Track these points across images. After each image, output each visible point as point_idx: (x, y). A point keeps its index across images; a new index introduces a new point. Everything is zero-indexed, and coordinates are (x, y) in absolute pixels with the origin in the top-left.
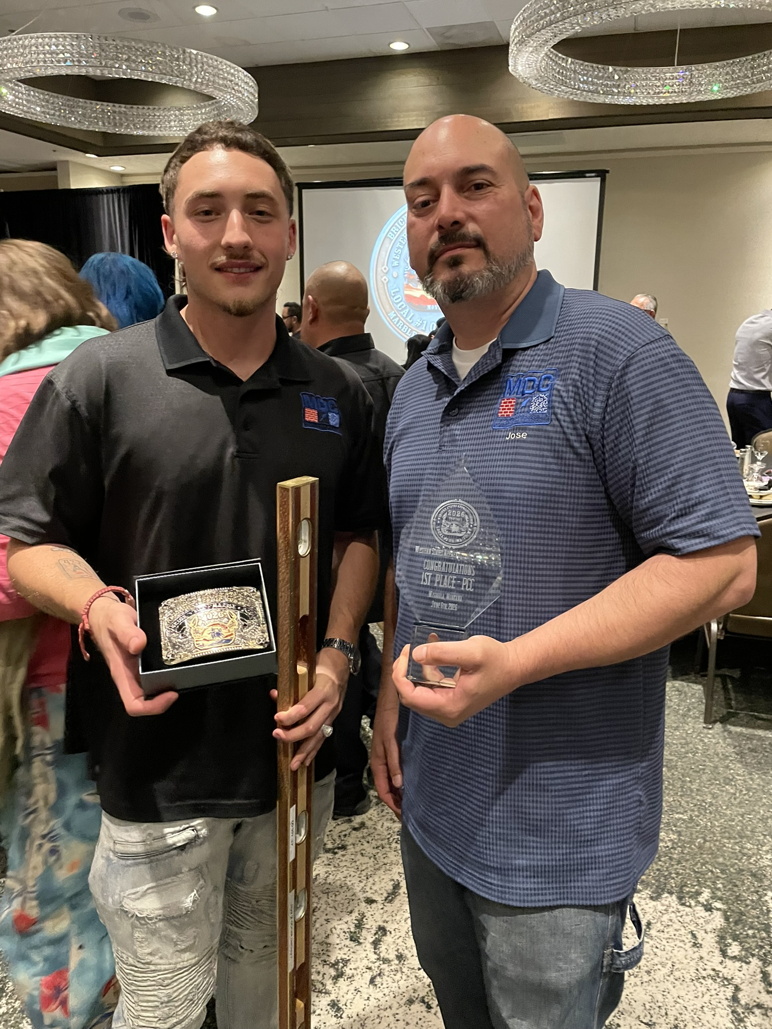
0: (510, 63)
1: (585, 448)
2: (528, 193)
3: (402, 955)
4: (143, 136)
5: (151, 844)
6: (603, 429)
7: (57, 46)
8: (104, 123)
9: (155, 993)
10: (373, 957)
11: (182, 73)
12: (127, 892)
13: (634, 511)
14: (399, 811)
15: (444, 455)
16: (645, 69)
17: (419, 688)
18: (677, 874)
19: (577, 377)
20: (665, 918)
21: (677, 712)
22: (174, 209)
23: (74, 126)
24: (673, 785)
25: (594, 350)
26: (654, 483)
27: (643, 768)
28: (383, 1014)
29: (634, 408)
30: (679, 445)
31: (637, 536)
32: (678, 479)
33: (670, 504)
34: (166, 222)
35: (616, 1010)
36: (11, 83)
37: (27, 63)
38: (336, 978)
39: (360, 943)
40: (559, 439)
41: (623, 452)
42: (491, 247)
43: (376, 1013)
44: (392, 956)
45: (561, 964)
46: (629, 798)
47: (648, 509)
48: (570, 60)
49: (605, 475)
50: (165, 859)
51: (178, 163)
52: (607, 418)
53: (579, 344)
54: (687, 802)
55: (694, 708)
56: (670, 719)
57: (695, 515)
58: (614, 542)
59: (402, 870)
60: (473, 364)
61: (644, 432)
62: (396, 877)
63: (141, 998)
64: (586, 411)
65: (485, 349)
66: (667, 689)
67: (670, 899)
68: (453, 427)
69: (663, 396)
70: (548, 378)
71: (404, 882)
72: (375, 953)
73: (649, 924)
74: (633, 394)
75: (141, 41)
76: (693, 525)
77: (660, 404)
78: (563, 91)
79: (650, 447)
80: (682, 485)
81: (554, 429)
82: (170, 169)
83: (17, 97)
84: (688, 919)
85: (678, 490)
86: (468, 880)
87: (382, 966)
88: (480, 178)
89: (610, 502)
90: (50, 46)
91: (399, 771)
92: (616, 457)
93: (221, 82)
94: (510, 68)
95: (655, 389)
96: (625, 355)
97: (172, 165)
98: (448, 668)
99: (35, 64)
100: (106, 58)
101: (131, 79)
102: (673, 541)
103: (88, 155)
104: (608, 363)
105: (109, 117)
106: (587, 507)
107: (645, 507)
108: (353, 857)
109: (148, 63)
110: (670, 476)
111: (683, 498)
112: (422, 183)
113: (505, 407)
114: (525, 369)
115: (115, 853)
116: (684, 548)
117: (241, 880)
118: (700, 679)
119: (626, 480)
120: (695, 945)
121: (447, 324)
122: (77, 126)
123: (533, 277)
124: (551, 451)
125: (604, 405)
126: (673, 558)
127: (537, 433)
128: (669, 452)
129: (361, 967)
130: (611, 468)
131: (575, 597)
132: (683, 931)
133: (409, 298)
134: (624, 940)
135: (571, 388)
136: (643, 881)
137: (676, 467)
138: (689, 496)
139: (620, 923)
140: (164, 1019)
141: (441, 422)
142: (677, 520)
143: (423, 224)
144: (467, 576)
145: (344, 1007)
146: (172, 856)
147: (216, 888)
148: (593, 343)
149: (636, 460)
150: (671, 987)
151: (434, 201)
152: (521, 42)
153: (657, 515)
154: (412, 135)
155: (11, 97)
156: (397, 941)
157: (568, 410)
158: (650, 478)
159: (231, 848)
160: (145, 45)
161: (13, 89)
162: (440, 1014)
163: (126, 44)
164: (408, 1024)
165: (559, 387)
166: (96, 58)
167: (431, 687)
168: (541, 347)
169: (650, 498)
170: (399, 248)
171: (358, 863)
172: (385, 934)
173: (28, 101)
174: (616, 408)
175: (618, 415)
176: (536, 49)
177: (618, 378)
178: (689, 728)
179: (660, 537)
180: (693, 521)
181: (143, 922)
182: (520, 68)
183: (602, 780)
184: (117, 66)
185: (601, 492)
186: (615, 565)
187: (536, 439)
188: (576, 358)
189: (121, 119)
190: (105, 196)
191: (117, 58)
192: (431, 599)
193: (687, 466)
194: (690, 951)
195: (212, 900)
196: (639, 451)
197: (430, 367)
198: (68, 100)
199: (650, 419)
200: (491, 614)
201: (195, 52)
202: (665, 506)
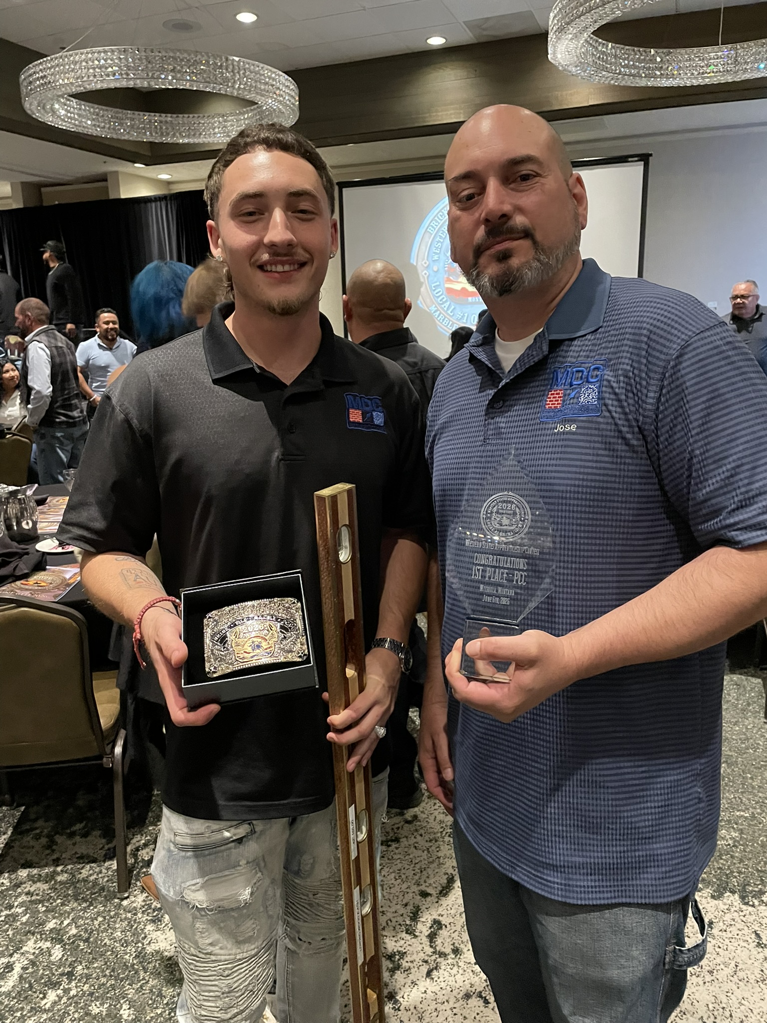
0: (550, 52)
1: (638, 439)
2: (572, 181)
3: (458, 950)
4: (188, 144)
5: (209, 837)
6: (656, 420)
7: (106, 60)
8: (151, 133)
9: (216, 983)
10: (429, 950)
11: (226, 80)
12: (188, 884)
13: (691, 503)
14: (451, 805)
15: (489, 448)
16: (689, 50)
17: (473, 683)
18: (740, 873)
19: (629, 368)
20: (728, 917)
21: (736, 706)
22: (218, 214)
23: (123, 138)
24: (733, 782)
25: (645, 339)
26: (711, 474)
27: (701, 764)
28: (440, 1007)
29: (689, 398)
30: (738, 435)
31: (693, 529)
32: (737, 470)
33: (728, 496)
34: (211, 227)
35: (678, 1009)
36: (63, 98)
37: (77, 78)
38: (393, 971)
39: (416, 936)
40: (611, 430)
41: (678, 443)
42: (539, 237)
43: (433, 1006)
44: (448, 950)
45: (623, 961)
46: (689, 795)
47: (705, 501)
48: (610, 44)
49: (659, 466)
50: (222, 851)
51: (221, 168)
52: (661, 408)
53: (630, 334)
54: (749, 799)
55: (755, 702)
56: (728, 714)
57: (755, 506)
58: (669, 534)
59: (455, 864)
60: (517, 356)
61: (700, 422)
62: (450, 871)
63: (203, 988)
64: (639, 402)
65: (529, 340)
66: (725, 683)
67: (732, 898)
68: (497, 419)
69: (719, 385)
70: (597, 369)
71: (458, 875)
72: (431, 946)
73: (711, 923)
74: (688, 384)
75: (186, 51)
76: (754, 517)
77: (716, 393)
78: (603, 76)
79: (707, 437)
80: (742, 476)
81: (605, 420)
82: (214, 175)
83: (68, 112)
84: (751, 919)
85: (737, 482)
86: (523, 877)
87: (439, 960)
88: (526, 169)
89: (664, 493)
90: (99, 61)
91: (449, 764)
92: (671, 448)
93: (263, 87)
94: (549, 56)
95: (711, 378)
96: (679, 344)
97: (216, 169)
98: (501, 663)
99: (85, 79)
100: (152, 69)
101: (176, 89)
102: (733, 533)
103: (137, 165)
104: (661, 352)
105: (156, 127)
106: (640, 500)
107: (702, 498)
108: (406, 850)
109: (193, 72)
110: (729, 467)
111: (743, 490)
112: (467, 176)
113: (554, 400)
114: (574, 360)
115: (175, 844)
116: (745, 540)
117: (297, 873)
118: (760, 673)
119: (681, 471)
120: (759, 945)
121: (490, 317)
122: (126, 137)
123: (579, 266)
124: (602, 443)
125: (657, 395)
126: (734, 551)
127: (587, 425)
128: (728, 442)
129: (417, 960)
130: (666, 458)
131: (629, 591)
132: (746, 931)
133: (450, 291)
134: (686, 939)
135: (622, 378)
136: (703, 880)
137: (735, 457)
138: (749, 488)
139: (682, 920)
140: (225, 1009)
141: (486, 415)
142: (736, 512)
143: (467, 219)
144: (519, 570)
145: (401, 1000)
146: (230, 849)
147: (273, 881)
148: (645, 332)
149: (693, 451)
150: (735, 987)
151: (480, 194)
152: (561, 30)
153: (716, 507)
154: (453, 128)
155: (63, 112)
156: (453, 935)
157: (619, 400)
158: (707, 469)
159: (288, 842)
160: (189, 55)
161: (65, 105)
162: (496, 1009)
163: (172, 54)
164: (465, 1018)
165: (610, 378)
166: (142, 70)
167: (484, 681)
168: (589, 337)
169: (708, 489)
170: (438, 242)
171: (411, 856)
172: (441, 928)
173: (79, 115)
174: (671, 398)
175: (673, 405)
176: (576, 36)
177: (673, 367)
178: (749, 722)
179: (719, 529)
180: (754, 513)
181: (203, 913)
182: (559, 56)
183: (659, 776)
184: (163, 76)
185: (654, 484)
186: (669, 557)
187: (586, 431)
188: (627, 348)
189: (167, 128)
190: (153, 205)
191: (163, 70)
192: (482, 594)
193: (746, 456)
194: (754, 951)
195: (270, 892)
196: (696, 442)
197: (473, 359)
198: (117, 112)
199: (706, 408)
200: (542, 609)
201: (237, 59)
202: (724, 498)
